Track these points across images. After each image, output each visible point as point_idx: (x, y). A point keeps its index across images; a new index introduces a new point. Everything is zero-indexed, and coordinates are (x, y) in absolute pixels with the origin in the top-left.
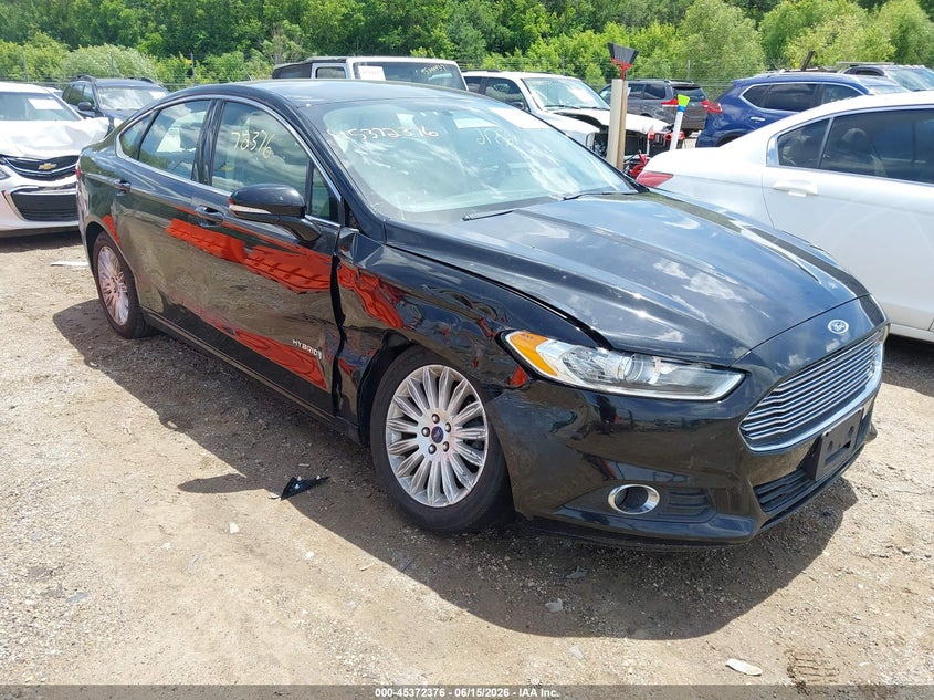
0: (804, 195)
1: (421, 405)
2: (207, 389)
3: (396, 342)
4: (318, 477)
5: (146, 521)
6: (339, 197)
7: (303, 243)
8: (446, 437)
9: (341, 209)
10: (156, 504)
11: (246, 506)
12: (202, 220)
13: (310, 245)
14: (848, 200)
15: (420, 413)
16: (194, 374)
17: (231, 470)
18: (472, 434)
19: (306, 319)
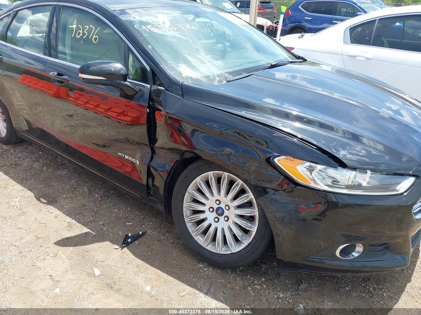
0: (364, 59)
1: (207, 194)
2: (61, 176)
3: (188, 155)
4: (141, 233)
5: (40, 273)
6: (148, 68)
7: (125, 96)
8: (226, 213)
9: (150, 76)
10: (44, 259)
11: (101, 255)
12: (55, 80)
13: (130, 98)
14: (386, 61)
15: (207, 198)
16: (51, 166)
17: (86, 230)
18: (245, 212)
19: (128, 141)
